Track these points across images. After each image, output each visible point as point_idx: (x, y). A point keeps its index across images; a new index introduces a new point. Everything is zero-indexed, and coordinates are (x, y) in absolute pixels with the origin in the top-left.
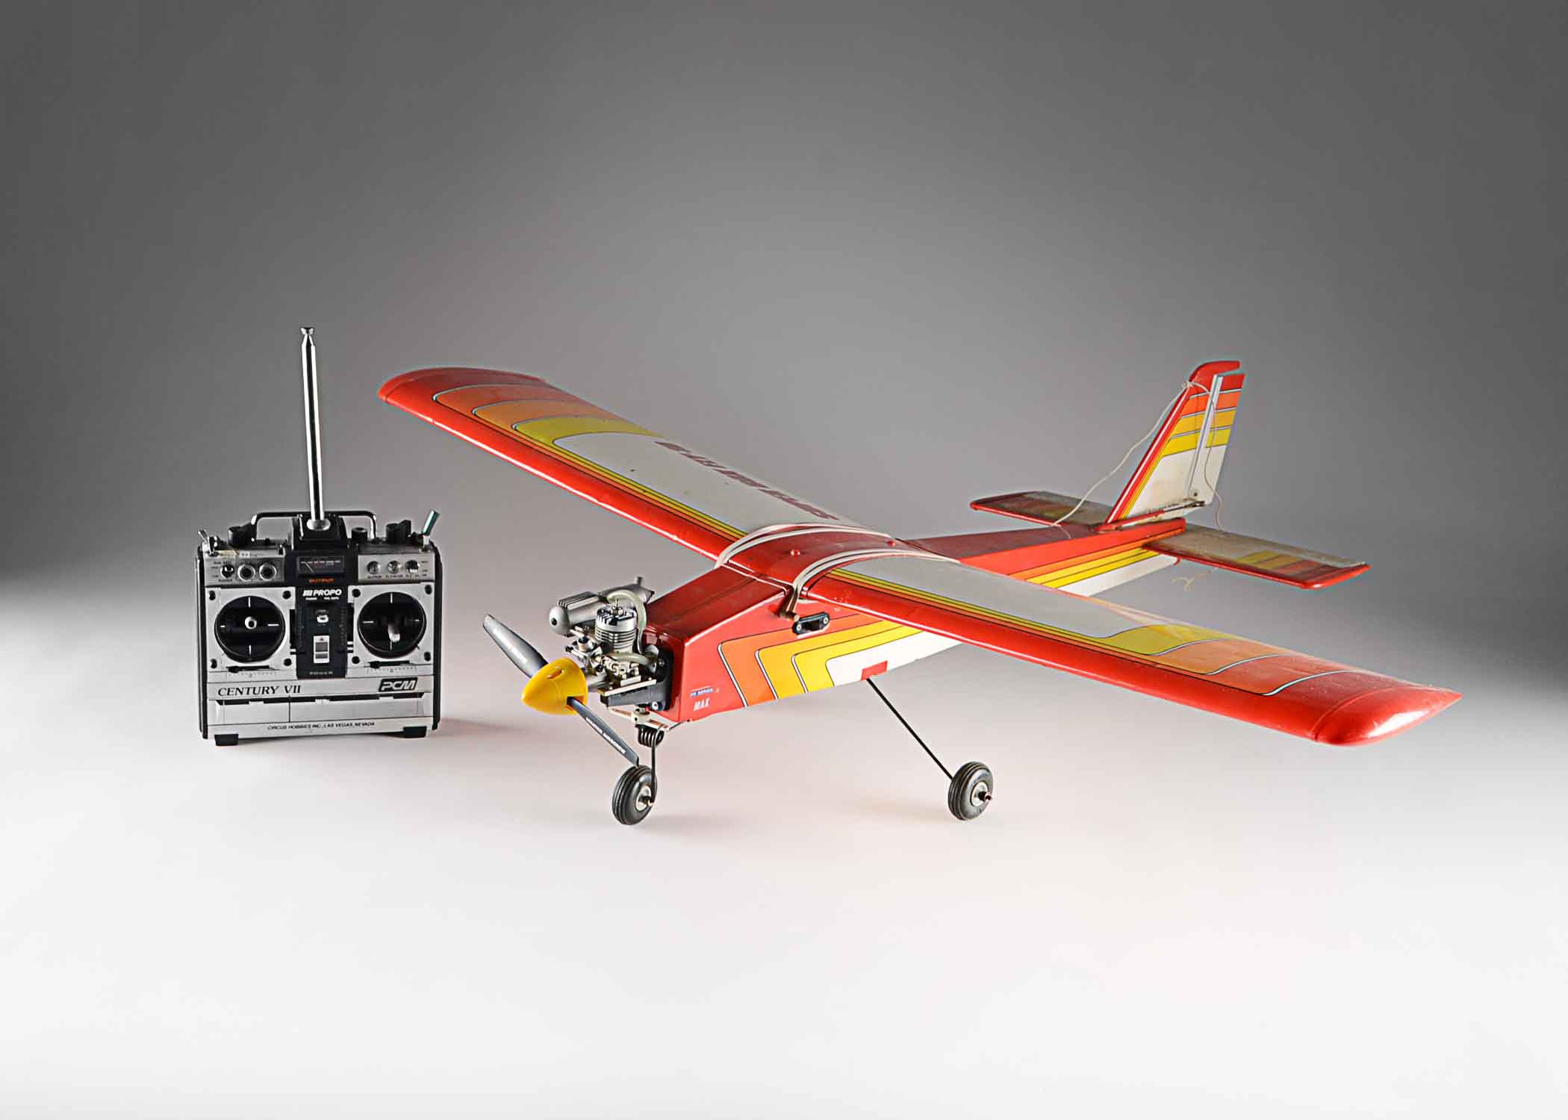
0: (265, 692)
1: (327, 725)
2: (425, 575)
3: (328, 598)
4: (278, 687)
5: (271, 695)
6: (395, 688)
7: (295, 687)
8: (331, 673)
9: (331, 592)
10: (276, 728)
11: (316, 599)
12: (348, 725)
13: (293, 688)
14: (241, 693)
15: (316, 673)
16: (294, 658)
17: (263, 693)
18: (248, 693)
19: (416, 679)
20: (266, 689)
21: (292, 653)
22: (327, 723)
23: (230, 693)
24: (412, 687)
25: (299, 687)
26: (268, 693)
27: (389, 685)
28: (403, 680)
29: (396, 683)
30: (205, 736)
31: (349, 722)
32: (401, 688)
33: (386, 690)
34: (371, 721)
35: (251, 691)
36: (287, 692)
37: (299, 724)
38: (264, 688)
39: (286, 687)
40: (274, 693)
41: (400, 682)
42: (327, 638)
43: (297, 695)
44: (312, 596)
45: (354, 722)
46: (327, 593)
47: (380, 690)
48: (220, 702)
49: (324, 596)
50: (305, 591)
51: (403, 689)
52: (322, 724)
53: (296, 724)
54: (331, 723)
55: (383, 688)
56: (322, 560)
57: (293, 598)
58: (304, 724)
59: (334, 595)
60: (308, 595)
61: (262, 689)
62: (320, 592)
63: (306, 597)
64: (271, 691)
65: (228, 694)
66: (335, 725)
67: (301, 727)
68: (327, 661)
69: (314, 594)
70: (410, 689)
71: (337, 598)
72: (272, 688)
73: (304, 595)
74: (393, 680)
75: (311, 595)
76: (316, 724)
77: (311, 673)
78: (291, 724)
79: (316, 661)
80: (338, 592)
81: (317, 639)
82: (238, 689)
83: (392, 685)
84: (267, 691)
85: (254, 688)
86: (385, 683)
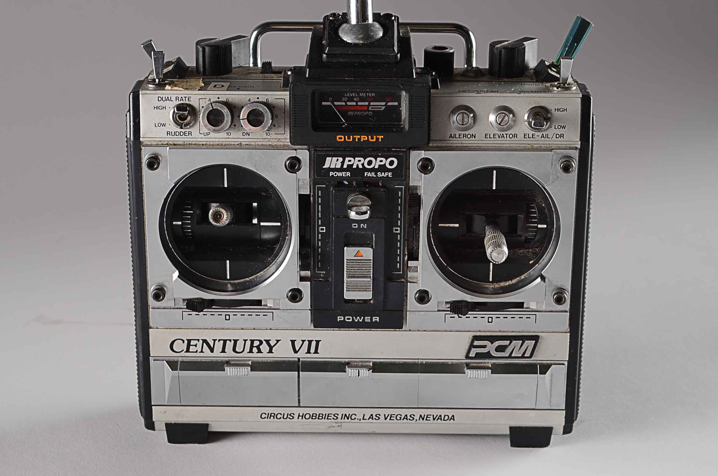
0: (255, 350)
1: (366, 417)
2: (562, 136)
3: (373, 174)
4: (278, 341)
5: (265, 355)
6: (494, 354)
7: (310, 342)
8: (376, 319)
9: (377, 163)
10: (275, 416)
11: (348, 174)
12: (406, 417)
13: (306, 343)
14: (212, 350)
15: (349, 319)
16: (306, 288)
17: (251, 351)
18: (223, 351)
19: (536, 338)
20: (256, 343)
21: (302, 279)
22: (368, 412)
23: (192, 349)
24: (527, 354)
25: (318, 342)
26: (259, 351)
27: (484, 347)
28: (511, 338)
29: (497, 343)
30: (150, 425)
31: (409, 412)
32: (506, 354)
33: (478, 356)
34: (450, 413)
35: (230, 345)
36: (296, 352)
37: (318, 411)
38: (252, 341)
39: (293, 342)
40: (271, 351)
41: (507, 342)
42: (367, 253)
43: (312, 357)
44: (341, 170)
45: (417, 413)
46: (370, 163)
47: (467, 357)
48: (173, 365)
49: (365, 169)
50: (328, 159)
51: (510, 357)
52: (359, 413)
53: (311, 411)
54: (374, 412)
55: (472, 354)
56: (362, 100)
57: (304, 173)
58: (324, 411)
59: (383, 168)
60: (333, 166)
61: (248, 343)
62: (357, 162)
63: (330, 169)
64: (265, 347)
65: (188, 351)
66: (382, 417)
67: (320, 417)
68: (368, 295)
69: (345, 166)
70: (523, 357)
71: (390, 174)
72: (268, 342)
73: (326, 166)
74: (492, 339)
75: (339, 166)
76: (348, 412)
77: (340, 318)
78: (302, 411)
79: (348, 295)
80: (391, 163)
81: (349, 253)
82: (205, 341)
83: (491, 347)
84: (258, 347)
85: (236, 341)
86: (476, 343)
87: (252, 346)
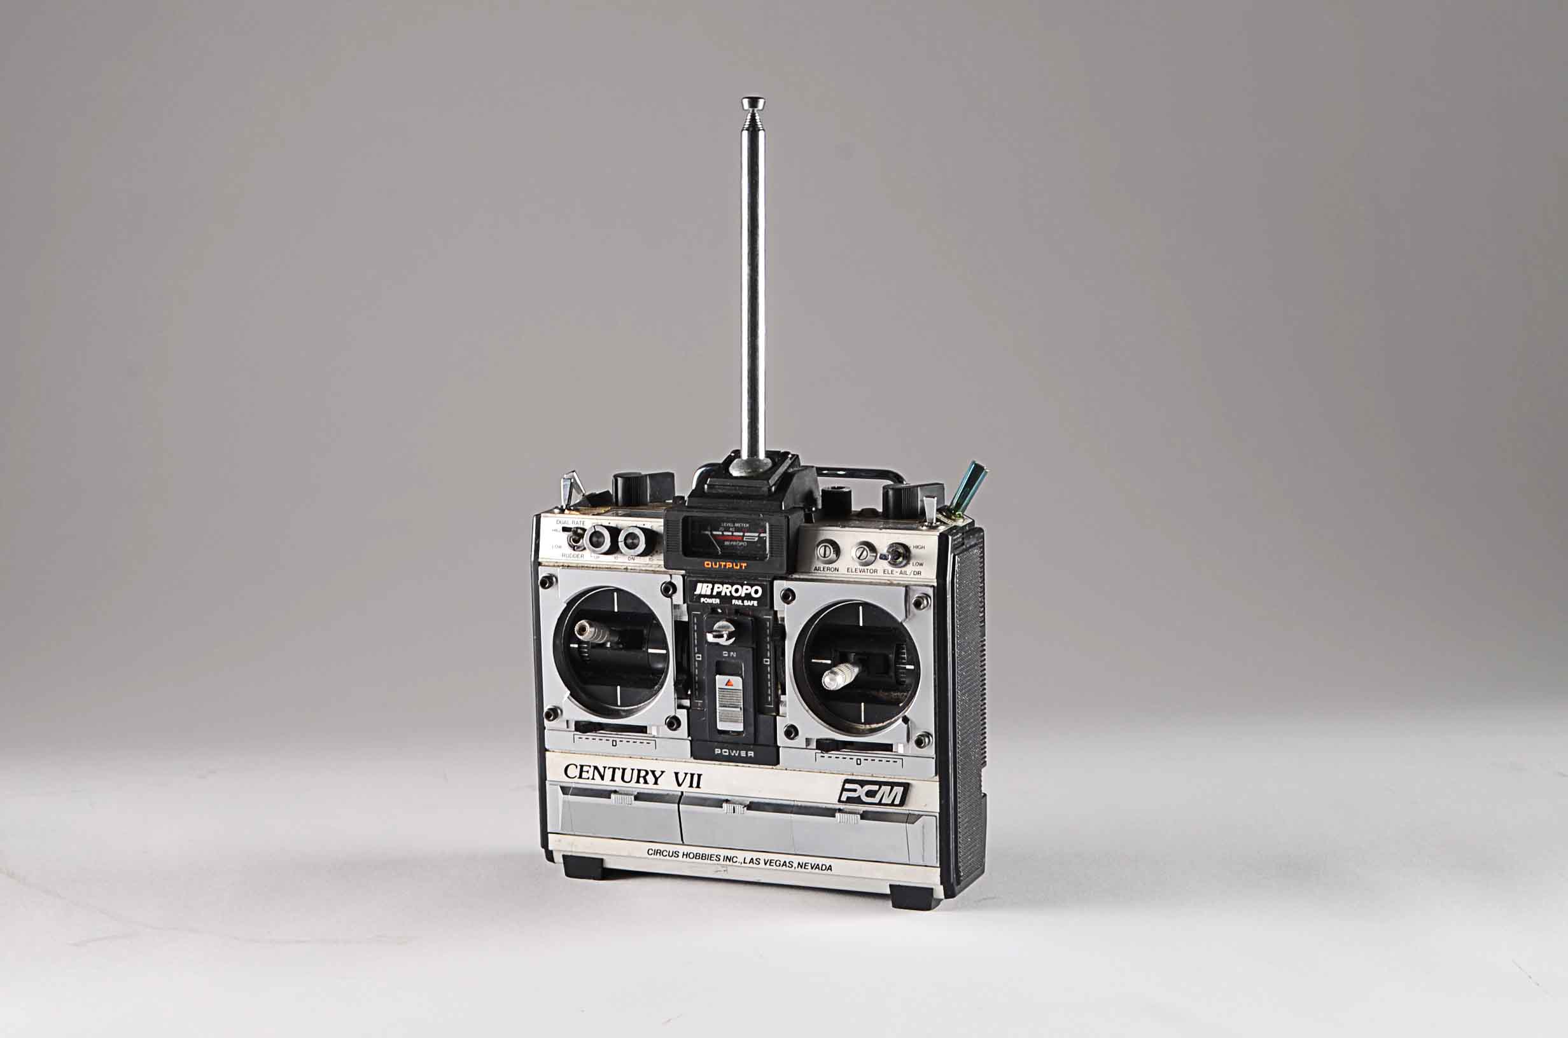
0: (642, 780)
1: (748, 861)
2: (919, 573)
3: (739, 603)
4: (663, 772)
5: (650, 788)
6: (865, 799)
7: (692, 775)
8: (751, 754)
9: (743, 591)
10: (660, 852)
11: (718, 601)
12: (785, 864)
13: (689, 777)
14: (602, 777)
15: (726, 752)
16: (682, 715)
17: (638, 782)
18: (613, 779)
19: (906, 787)
20: (643, 773)
21: (680, 707)
22: (749, 856)
23: (584, 775)
24: (897, 802)
25: (699, 776)
26: (646, 782)
27: (855, 790)
28: (880, 784)
29: (867, 788)
30: (550, 856)
31: (788, 858)
32: (876, 800)
33: (850, 800)
34: (828, 862)
35: (618, 773)
36: (679, 785)
37: (701, 851)
38: (639, 771)
39: (676, 774)
40: (656, 783)
41: (876, 788)
42: (737, 682)
43: (694, 792)
44: (711, 596)
45: (796, 860)
46: (737, 591)
47: (840, 801)
48: (565, 790)
49: (732, 597)
50: (699, 585)
51: (880, 803)
52: (740, 855)
53: (695, 850)
54: (755, 855)
55: (844, 798)
56: (738, 530)
57: (678, 598)
58: (708, 851)
59: (748, 597)
60: (703, 593)
61: (636, 772)
62: (726, 589)
63: (701, 596)
64: (650, 778)
65: (580, 777)
66: (762, 862)
67: (703, 857)
68: (740, 727)
69: (714, 593)
70: (892, 804)
71: (755, 603)
72: (653, 772)
73: (697, 592)
74: (862, 783)
75: (709, 593)
76: (730, 853)
77: (718, 751)
78: (686, 849)
79: (721, 726)
80: (756, 592)
81: (721, 680)
82: (596, 768)
83: (861, 792)
84: (644, 777)
85: (624, 770)
86: (847, 786)
87: (639, 777)
